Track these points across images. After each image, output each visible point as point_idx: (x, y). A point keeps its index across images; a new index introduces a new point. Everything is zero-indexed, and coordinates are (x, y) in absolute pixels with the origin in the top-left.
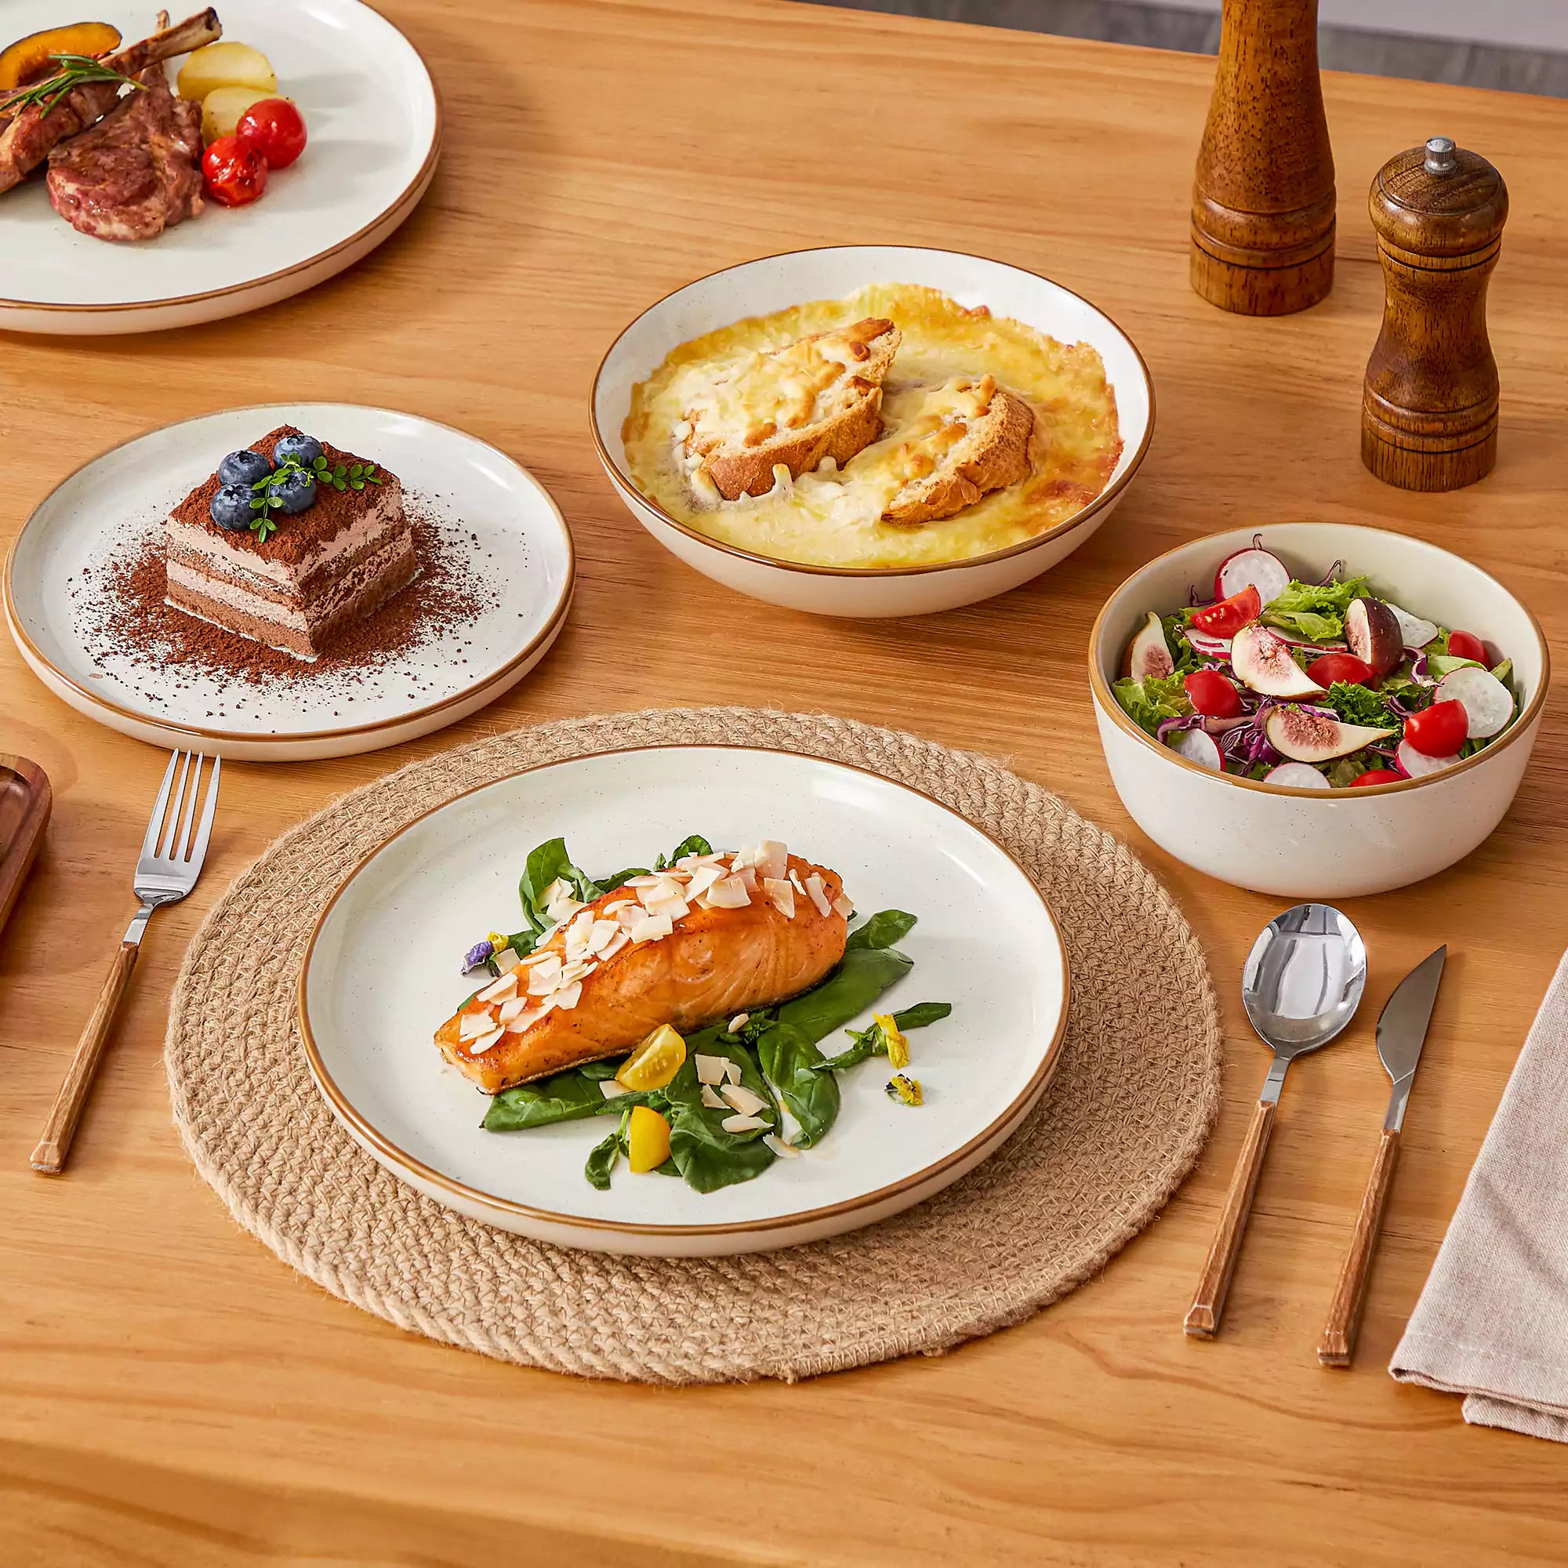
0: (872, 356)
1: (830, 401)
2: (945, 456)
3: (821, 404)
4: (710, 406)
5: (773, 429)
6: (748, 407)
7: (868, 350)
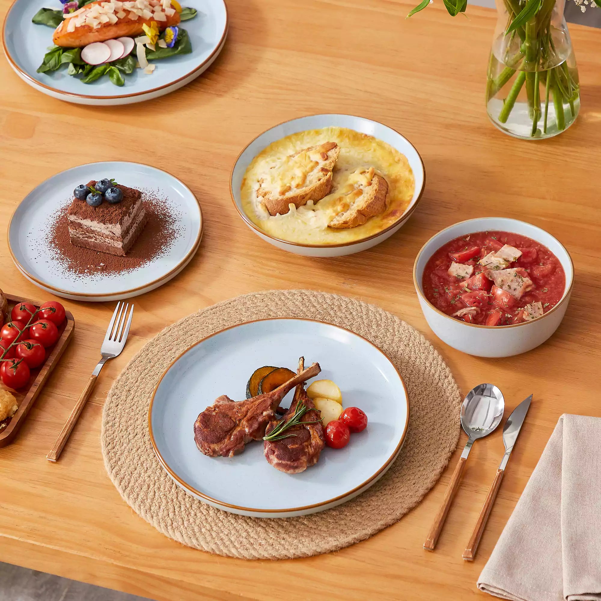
0: (329, 159)
1: (312, 177)
2: (354, 203)
3: (309, 179)
4: (268, 178)
5: (290, 189)
6: (281, 179)
7: (327, 156)
